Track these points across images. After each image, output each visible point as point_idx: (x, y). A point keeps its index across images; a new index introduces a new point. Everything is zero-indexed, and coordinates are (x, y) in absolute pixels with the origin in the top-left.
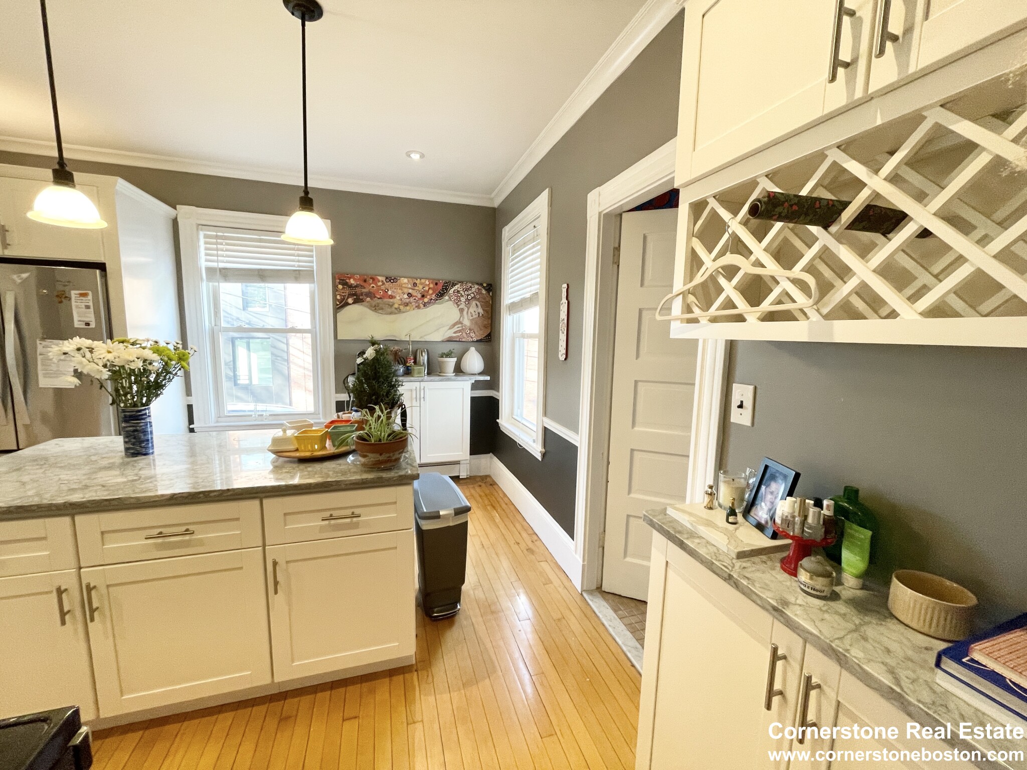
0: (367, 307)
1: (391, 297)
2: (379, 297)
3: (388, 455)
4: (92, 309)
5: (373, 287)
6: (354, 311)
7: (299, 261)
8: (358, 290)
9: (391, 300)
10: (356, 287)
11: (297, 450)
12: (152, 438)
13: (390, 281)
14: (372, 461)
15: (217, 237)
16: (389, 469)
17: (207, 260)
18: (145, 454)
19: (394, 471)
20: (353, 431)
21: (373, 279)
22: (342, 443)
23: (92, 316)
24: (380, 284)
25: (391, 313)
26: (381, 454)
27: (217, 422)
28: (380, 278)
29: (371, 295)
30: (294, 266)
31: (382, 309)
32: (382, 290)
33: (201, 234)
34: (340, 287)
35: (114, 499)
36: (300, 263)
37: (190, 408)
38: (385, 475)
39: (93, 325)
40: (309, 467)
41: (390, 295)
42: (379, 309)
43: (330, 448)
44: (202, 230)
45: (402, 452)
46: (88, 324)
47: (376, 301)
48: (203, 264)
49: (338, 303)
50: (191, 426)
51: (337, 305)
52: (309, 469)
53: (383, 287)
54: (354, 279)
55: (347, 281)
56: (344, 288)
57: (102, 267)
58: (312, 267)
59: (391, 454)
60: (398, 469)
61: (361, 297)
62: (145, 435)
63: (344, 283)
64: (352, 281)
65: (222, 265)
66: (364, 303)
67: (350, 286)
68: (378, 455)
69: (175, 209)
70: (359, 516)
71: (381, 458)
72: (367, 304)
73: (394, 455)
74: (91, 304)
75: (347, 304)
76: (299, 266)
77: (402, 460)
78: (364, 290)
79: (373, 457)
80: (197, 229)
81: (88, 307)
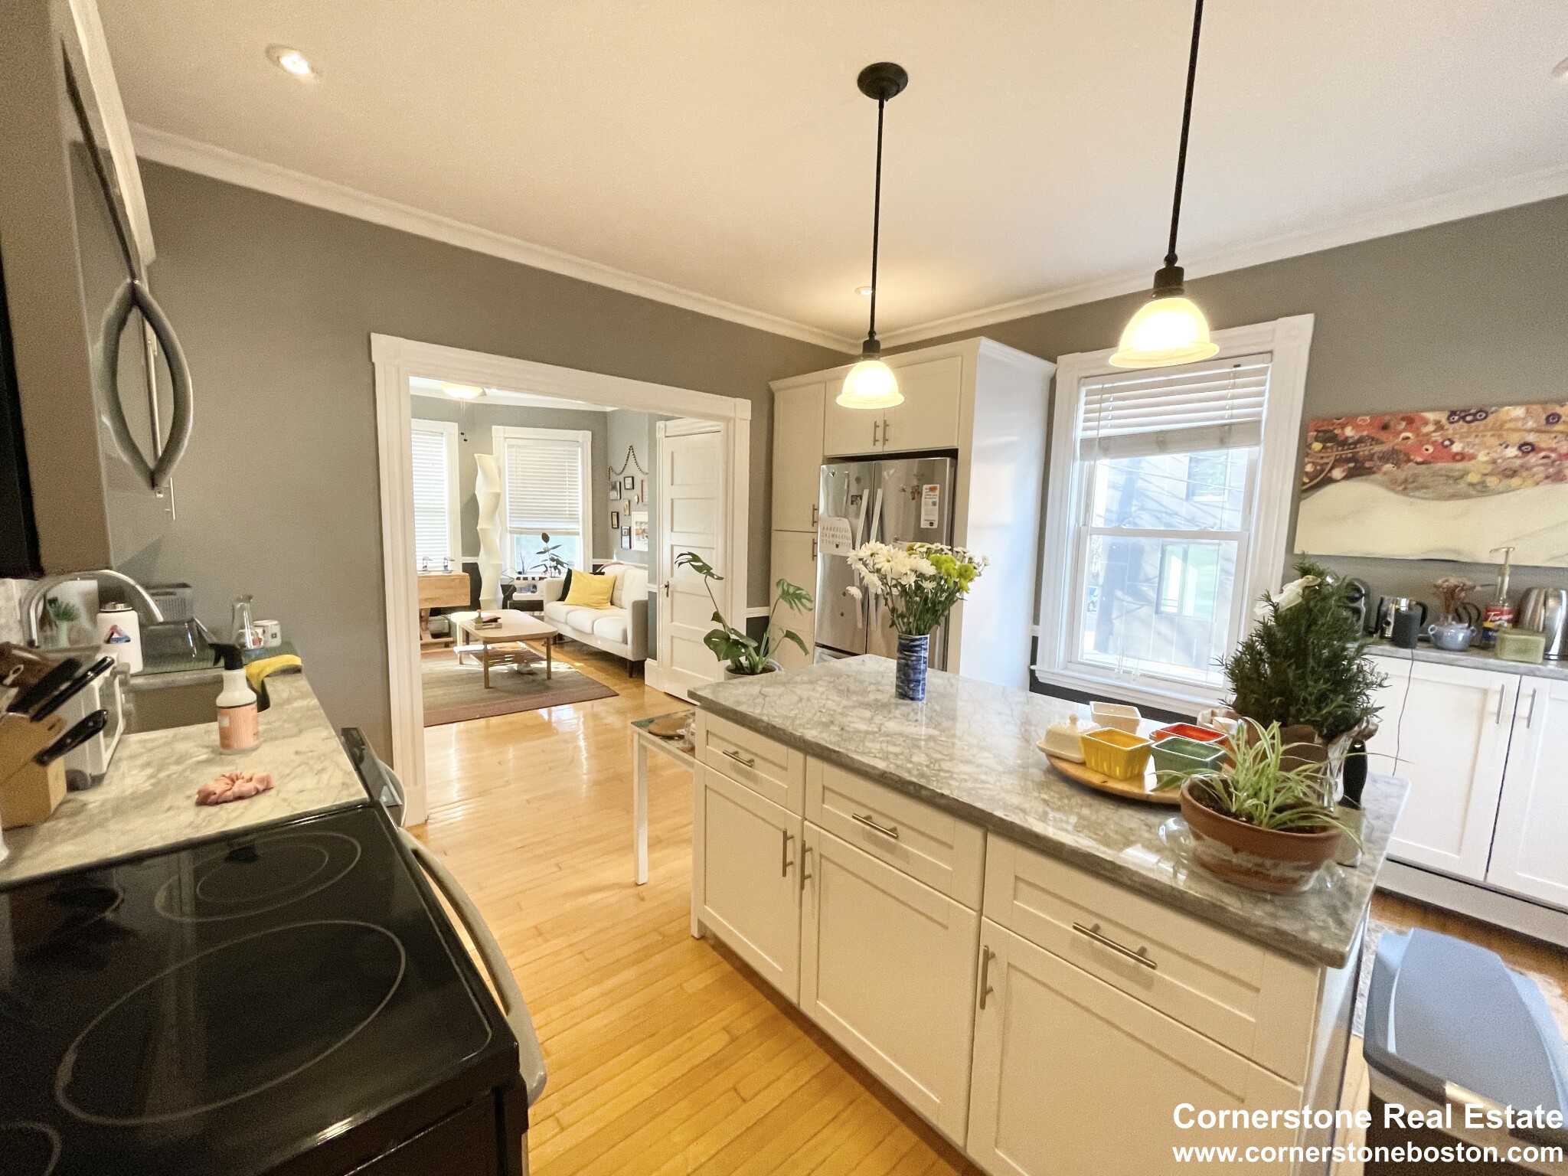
0: (1382, 484)
1: (1462, 457)
2: (1419, 459)
3: (1258, 860)
4: (937, 506)
5: (1407, 438)
6: (1344, 493)
7: (1232, 408)
8: (1363, 450)
9: (1459, 466)
10: (1360, 441)
11: (1083, 764)
12: (924, 679)
13: (1463, 418)
14: (1214, 856)
15: (1103, 391)
16: (1256, 895)
17: (1085, 429)
18: (912, 699)
19: (1269, 908)
20: (1205, 765)
21: (1410, 421)
22: (1173, 782)
23: (937, 514)
24: (1430, 428)
25: (1453, 496)
26: (1236, 850)
27: (1066, 668)
28: (1430, 416)
29: (1397, 457)
30: (1222, 418)
31: (1427, 487)
32: (1434, 443)
33: (1084, 390)
34: (1317, 446)
35: (835, 751)
36: (1235, 412)
37: (1035, 640)
38: (1233, 904)
39: (935, 526)
40: (1090, 806)
41: (1456, 454)
42: (1417, 489)
43: (1150, 783)
44: (1084, 385)
45: (1312, 868)
46: (932, 524)
47: (1409, 469)
48: (1079, 434)
49: (1306, 480)
50: (1033, 667)
51: (1304, 484)
52: (1086, 811)
53: (1437, 437)
54: (1356, 427)
55: (1336, 432)
56: (1324, 448)
57: (953, 454)
58: (1259, 414)
59: (1268, 863)
60: (1285, 908)
61: (1367, 465)
62: (915, 674)
63: (1329, 438)
64: (1349, 432)
65: (1104, 433)
66: (1377, 477)
67: (1344, 443)
68: (1228, 850)
69: (1055, 362)
70: (1153, 967)
71: (1236, 859)
72: (1385, 478)
73: (1276, 866)
74: (937, 500)
75: (1329, 481)
76: (1231, 417)
77: (1306, 888)
78: (1377, 449)
79: (1214, 849)
80: (1078, 384)
81: (934, 504)
